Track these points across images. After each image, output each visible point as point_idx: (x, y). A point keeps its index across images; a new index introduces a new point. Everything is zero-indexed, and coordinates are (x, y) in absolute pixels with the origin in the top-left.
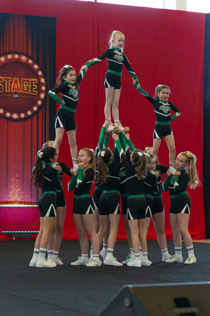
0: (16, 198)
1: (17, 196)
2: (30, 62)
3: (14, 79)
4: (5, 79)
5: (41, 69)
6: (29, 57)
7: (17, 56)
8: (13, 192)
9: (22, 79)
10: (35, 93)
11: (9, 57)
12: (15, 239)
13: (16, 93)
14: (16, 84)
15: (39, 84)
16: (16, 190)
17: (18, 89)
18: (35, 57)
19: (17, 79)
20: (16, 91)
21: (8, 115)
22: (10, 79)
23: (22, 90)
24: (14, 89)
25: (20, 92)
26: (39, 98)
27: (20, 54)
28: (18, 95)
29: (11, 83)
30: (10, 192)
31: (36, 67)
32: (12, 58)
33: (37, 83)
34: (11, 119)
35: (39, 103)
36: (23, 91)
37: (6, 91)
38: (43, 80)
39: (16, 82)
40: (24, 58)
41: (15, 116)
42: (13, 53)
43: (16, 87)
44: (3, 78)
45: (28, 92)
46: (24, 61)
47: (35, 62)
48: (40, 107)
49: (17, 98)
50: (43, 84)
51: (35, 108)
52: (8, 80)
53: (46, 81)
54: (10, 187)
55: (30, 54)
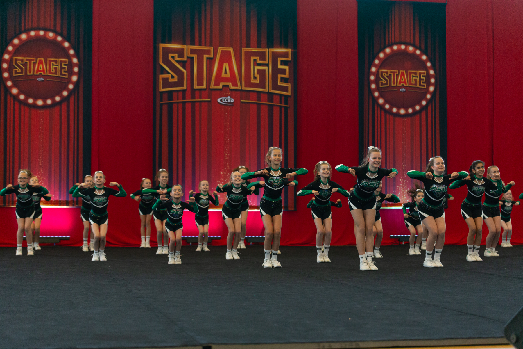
0: (404, 199)
1: (405, 198)
2: (418, 52)
3: (401, 71)
4: (391, 72)
5: (429, 59)
6: (416, 47)
7: (403, 47)
8: (401, 193)
9: (409, 71)
10: (424, 86)
11: (395, 48)
12: (404, 243)
13: (403, 87)
14: (403, 77)
15: (428, 76)
16: (404, 191)
17: (405, 82)
18: (423, 47)
19: (404, 71)
20: (403, 85)
21: (395, 110)
22: (396, 72)
23: (409, 83)
24: (400, 82)
25: (407, 85)
26: (428, 91)
27: (407, 44)
28: (405, 89)
29: (397, 76)
30: (398, 193)
31: (424, 57)
32: (398, 49)
33: (425, 75)
34: (398, 114)
35: (429, 96)
36: (411, 84)
37: (392, 85)
38: (432, 72)
39: (403, 74)
40: (411, 48)
41: (402, 112)
42: (399, 43)
43: (403, 80)
44: (389, 71)
45: (416, 85)
46: (411, 52)
47: (424, 52)
48: (429, 102)
49: (404, 92)
50: (432, 76)
51: (424, 103)
52: (394, 73)
53: (435, 72)
54: (398, 188)
55: (417, 43)
